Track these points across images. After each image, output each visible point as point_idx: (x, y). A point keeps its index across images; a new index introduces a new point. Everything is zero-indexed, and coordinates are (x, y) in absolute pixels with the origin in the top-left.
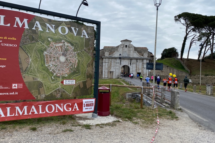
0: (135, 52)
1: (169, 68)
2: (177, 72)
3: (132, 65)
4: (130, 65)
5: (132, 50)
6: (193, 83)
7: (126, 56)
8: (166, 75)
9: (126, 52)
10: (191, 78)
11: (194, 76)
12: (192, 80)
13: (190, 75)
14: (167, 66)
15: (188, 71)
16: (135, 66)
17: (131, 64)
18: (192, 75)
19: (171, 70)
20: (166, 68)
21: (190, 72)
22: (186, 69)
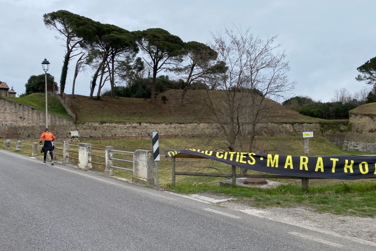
1: (36, 111)
2: (51, 118)
6: (81, 137)
8: (30, 125)
10: (78, 128)
11: (83, 124)
12: (79, 133)
13: (75, 123)
14: (32, 109)
15: (71, 117)
18: (79, 123)
19: (39, 116)
20: (31, 112)
21: (76, 118)
22: (69, 113)
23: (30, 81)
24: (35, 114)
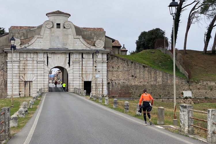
0: (78, 37)
1: (147, 69)
2: (163, 77)
3: (71, 67)
4: (68, 65)
5: (71, 35)
6: (195, 98)
7: (60, 46)
8: (142, 84)
9: (58, 37)
10: (191, 87)
11: (197, 83)
12: (192, 93)
13: (188, 82)
14: (144, 66)
15: (184, 75)
16: (78, 67)
17: (69, 63)
18: (192, 82)
19: (151, 75)
20: (142, 70)
21: (189, 76)
22: (181, 71)
23: (140, 37)
24: (146, 72)
